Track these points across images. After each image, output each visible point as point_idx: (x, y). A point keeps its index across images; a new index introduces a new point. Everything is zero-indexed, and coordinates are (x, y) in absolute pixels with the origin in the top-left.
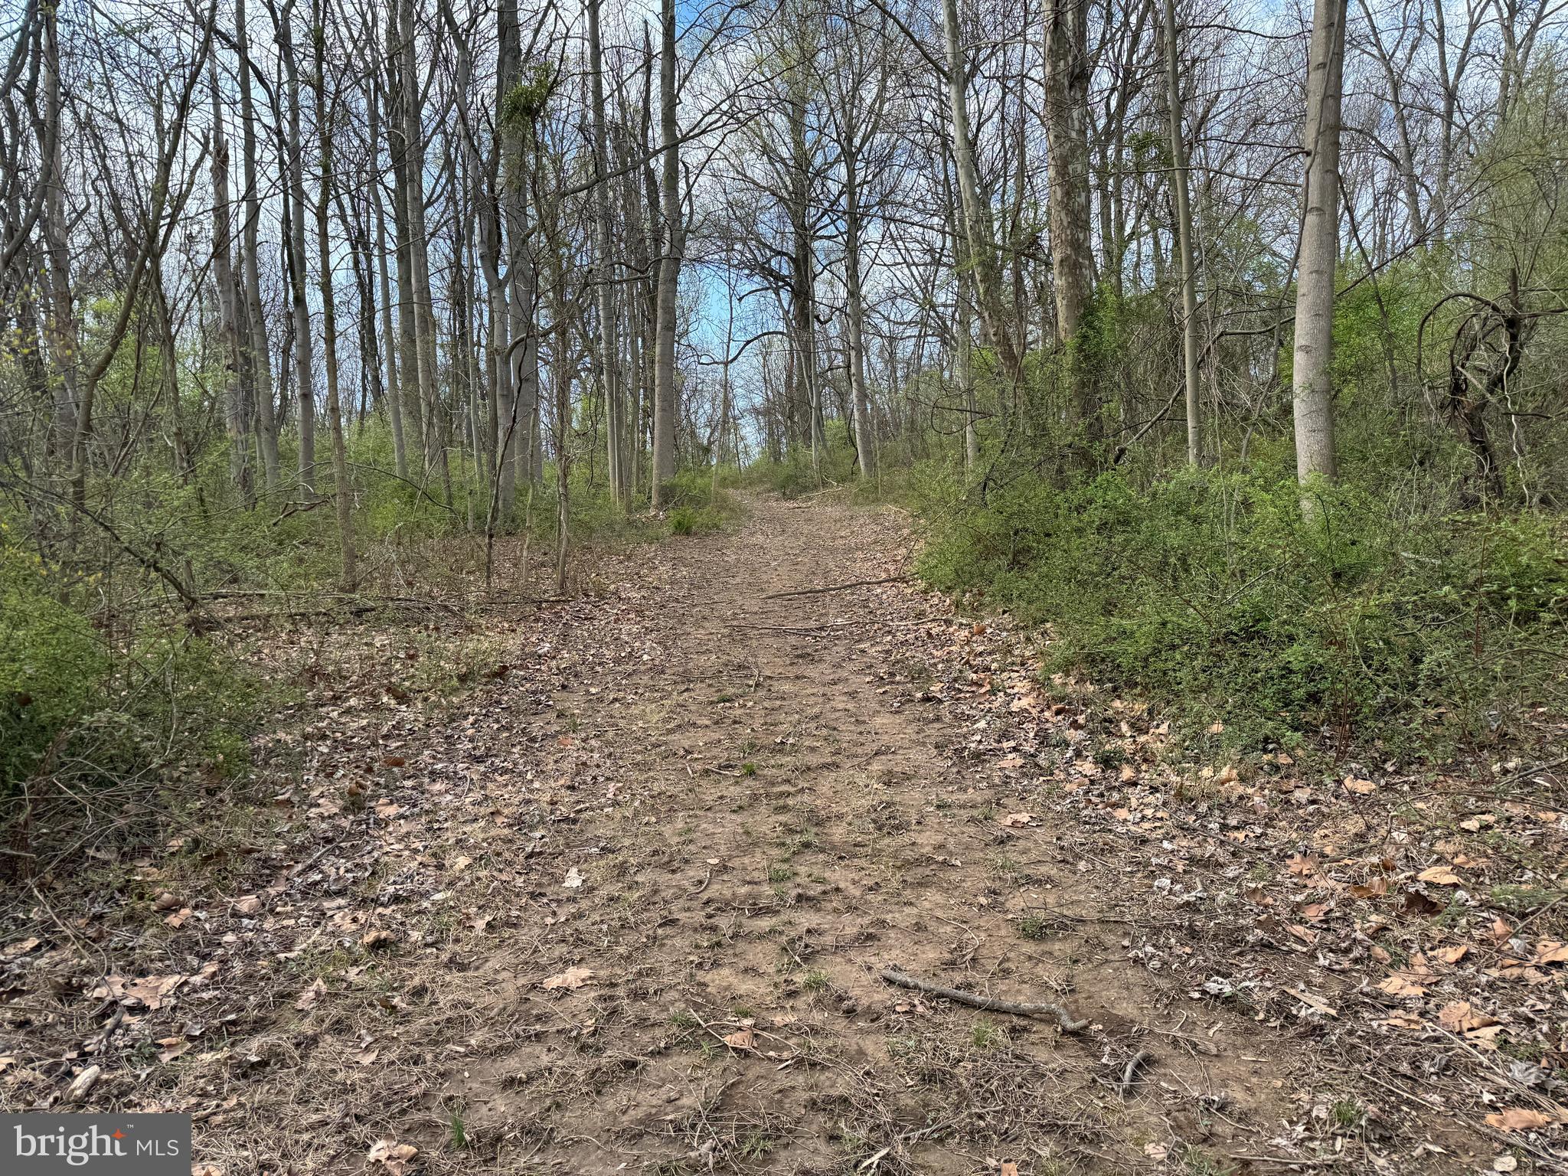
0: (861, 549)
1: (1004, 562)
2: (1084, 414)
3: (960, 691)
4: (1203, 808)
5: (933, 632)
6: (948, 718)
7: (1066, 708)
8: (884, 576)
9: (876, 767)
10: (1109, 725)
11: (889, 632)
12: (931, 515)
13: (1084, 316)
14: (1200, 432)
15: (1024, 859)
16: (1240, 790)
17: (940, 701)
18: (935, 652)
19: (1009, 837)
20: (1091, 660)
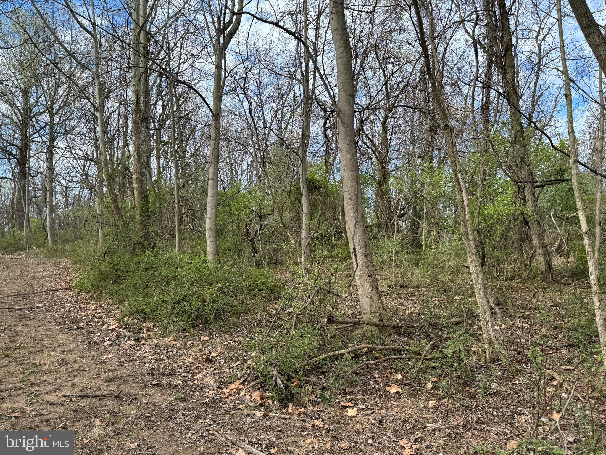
0: (49, 277)
1: (111, 281)
2: (143, 230)
3: (91, 325)
4: (162, 348)
5: (82, 307)
6: (86, 333)
7: (127, 327)
8: (60, 287)
9: (58, 349)
10: (140, 330)
11: (63, 308)
12: (82, 263)
13: (144, 198)
14: (180, 240)
15: (108, 366)
16: (174, 343)
17: (83, 329)
18: (82, 313)
19: (104, 362)
20: (138, 312)
